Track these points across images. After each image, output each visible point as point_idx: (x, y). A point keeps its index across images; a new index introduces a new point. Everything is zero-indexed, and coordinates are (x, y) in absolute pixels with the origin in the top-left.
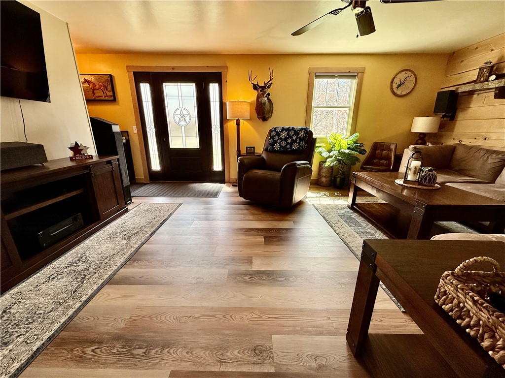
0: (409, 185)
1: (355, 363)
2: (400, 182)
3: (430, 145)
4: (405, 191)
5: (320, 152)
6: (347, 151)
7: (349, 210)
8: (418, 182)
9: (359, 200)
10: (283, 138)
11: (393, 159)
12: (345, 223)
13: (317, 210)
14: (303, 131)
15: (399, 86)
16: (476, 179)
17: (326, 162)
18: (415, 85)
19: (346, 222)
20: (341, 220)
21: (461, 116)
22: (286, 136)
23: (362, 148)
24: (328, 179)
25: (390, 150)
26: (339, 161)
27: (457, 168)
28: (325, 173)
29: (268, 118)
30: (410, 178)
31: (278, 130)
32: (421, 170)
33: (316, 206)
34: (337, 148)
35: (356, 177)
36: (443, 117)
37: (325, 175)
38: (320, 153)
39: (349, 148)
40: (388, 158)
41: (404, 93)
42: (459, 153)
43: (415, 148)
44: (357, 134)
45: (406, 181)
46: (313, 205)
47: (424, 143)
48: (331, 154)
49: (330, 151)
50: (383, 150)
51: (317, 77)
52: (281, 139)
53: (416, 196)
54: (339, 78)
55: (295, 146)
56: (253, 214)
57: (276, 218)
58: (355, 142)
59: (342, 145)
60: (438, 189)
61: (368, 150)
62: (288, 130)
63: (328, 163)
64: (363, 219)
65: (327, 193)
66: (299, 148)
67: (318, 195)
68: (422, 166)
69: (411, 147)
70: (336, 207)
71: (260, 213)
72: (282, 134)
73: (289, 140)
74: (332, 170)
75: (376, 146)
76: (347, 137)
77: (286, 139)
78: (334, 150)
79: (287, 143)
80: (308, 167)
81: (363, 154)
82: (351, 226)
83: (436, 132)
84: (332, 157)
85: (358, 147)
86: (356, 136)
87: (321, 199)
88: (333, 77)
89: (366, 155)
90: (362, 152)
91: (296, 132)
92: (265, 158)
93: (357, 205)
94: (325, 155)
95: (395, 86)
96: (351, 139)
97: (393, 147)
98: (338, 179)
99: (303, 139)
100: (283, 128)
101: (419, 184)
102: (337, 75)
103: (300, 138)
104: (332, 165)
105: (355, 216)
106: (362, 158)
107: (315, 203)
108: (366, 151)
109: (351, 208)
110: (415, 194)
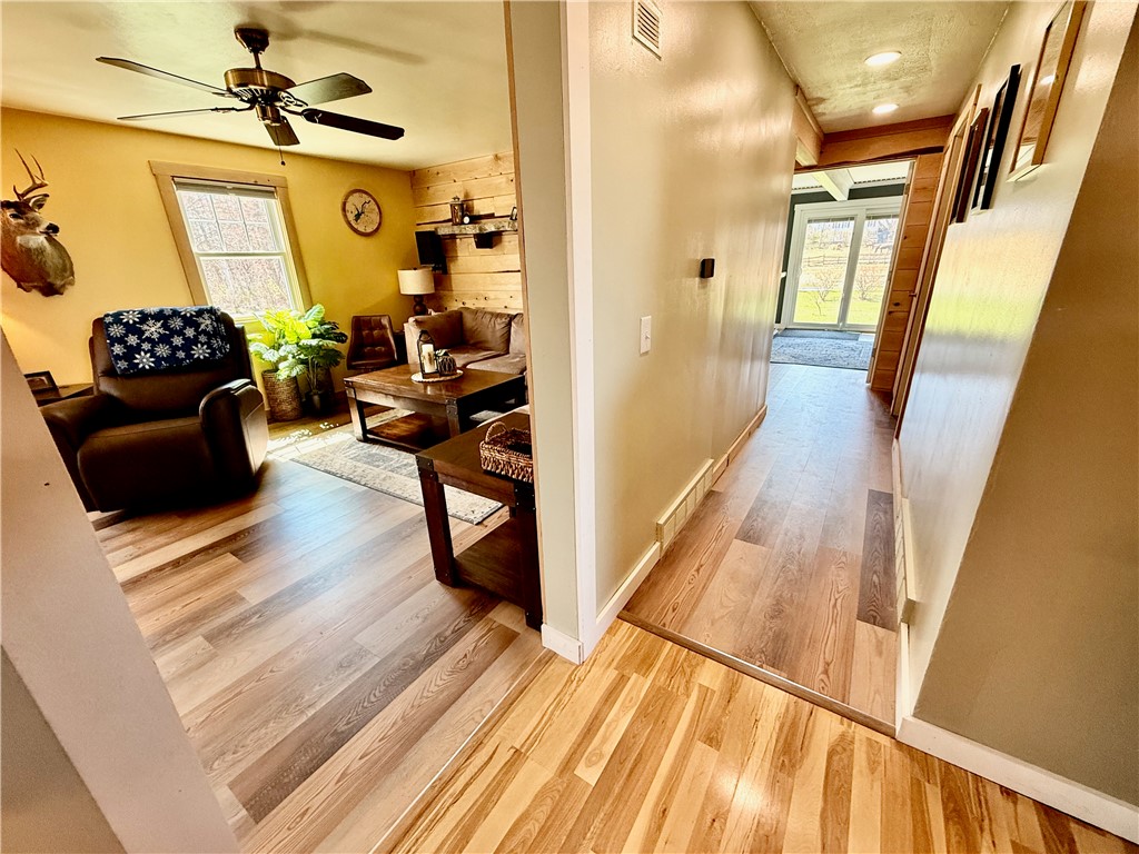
0: (431, 380)
1: (457, 591)
2: (417, 377)
3: (433, 314)
4: (429, 388)
5: (260, 351)
6: (314, 342)
7: (362, 444)
8: (439, 373)
9: (371, 423)
10: (155, 336)
11: (392, 342)
12: (366, 466)
13: (307, 465)
14: (206, 316)
15: (358, 217)
16: (493, 353)
17: (277, 370)
18: (381, 217)
19: (368, 463)
20: (359, 464)
21: (453, 268)
22: (161, 331)
23: (338, 331)
24: (294, 404)
25: (384, 327)
26: (303, 362)
27: (472, 342)
28: (284, 393)
29: (63, 286)
30: (428, 369)
31: (131, 319)
32: (436, 355)
33: (301, 460)
34: (291, 338)
35: (352, 386)
36: (434, 269)
37: (284, 397)
38: (260, 355)
39: (314, 336)
40: (384, 341)
41: (369, 230)
42: (469, 320)
43: (416, 321)
44: (318, 308)
45: (425, 375)
46: (292, 460)
47: (424, 312)
48: (282, 352)
49: (277, 347)
50: (372, 329)
51: (181, 185)
52: (149, 340)
53: (443, 392)
54: (237, 194)
55: (200, 352)
56: (159, 533)
57: (228, 513)
58: (322, 323)
59: (298, 331)
60: (462, 377)
61: (348, 333)
62: (160, 316)
63: (284, 373)
64: (390, 449)
65: (307, 432)
66: (213, 354)
67: (288, 441)
68: (435, 350)
69: (411, 320)
70: (337, 449)
71: (178, 521)
72: (145, 327)
73: (178, 341)
74: (296, 382)
75: (359, 323)
76: (300, 314)
77: (164, 339)
78: (286, 343)
79: (175, 349)
80: (252, 390)
81: (343, 342)
82: (378, 466)
83: (433, 291)
84: (284, 359)
85: (328, 331)
86: (317, 311)
87: (299, 446)
88: (223, 190)
89: (348, 341)
90: (340, 338)
91: (190, 321)
92: (114, 392)
93: (371, 432)
94: (272, 356)
95: (351, 217)
96: (311, 318)
97: (385, 322)
98: (316, 398)
99: (216, 334)
100: (141, 312)
101: (441, 376)
102: (229, 186)
103: (204, 332)
104: (294, 374)
105: (375, 449)
106: (343, 348)
107: (295, 455)
108: (346, 336)
109: (365, 440)
110: (441, 390)
